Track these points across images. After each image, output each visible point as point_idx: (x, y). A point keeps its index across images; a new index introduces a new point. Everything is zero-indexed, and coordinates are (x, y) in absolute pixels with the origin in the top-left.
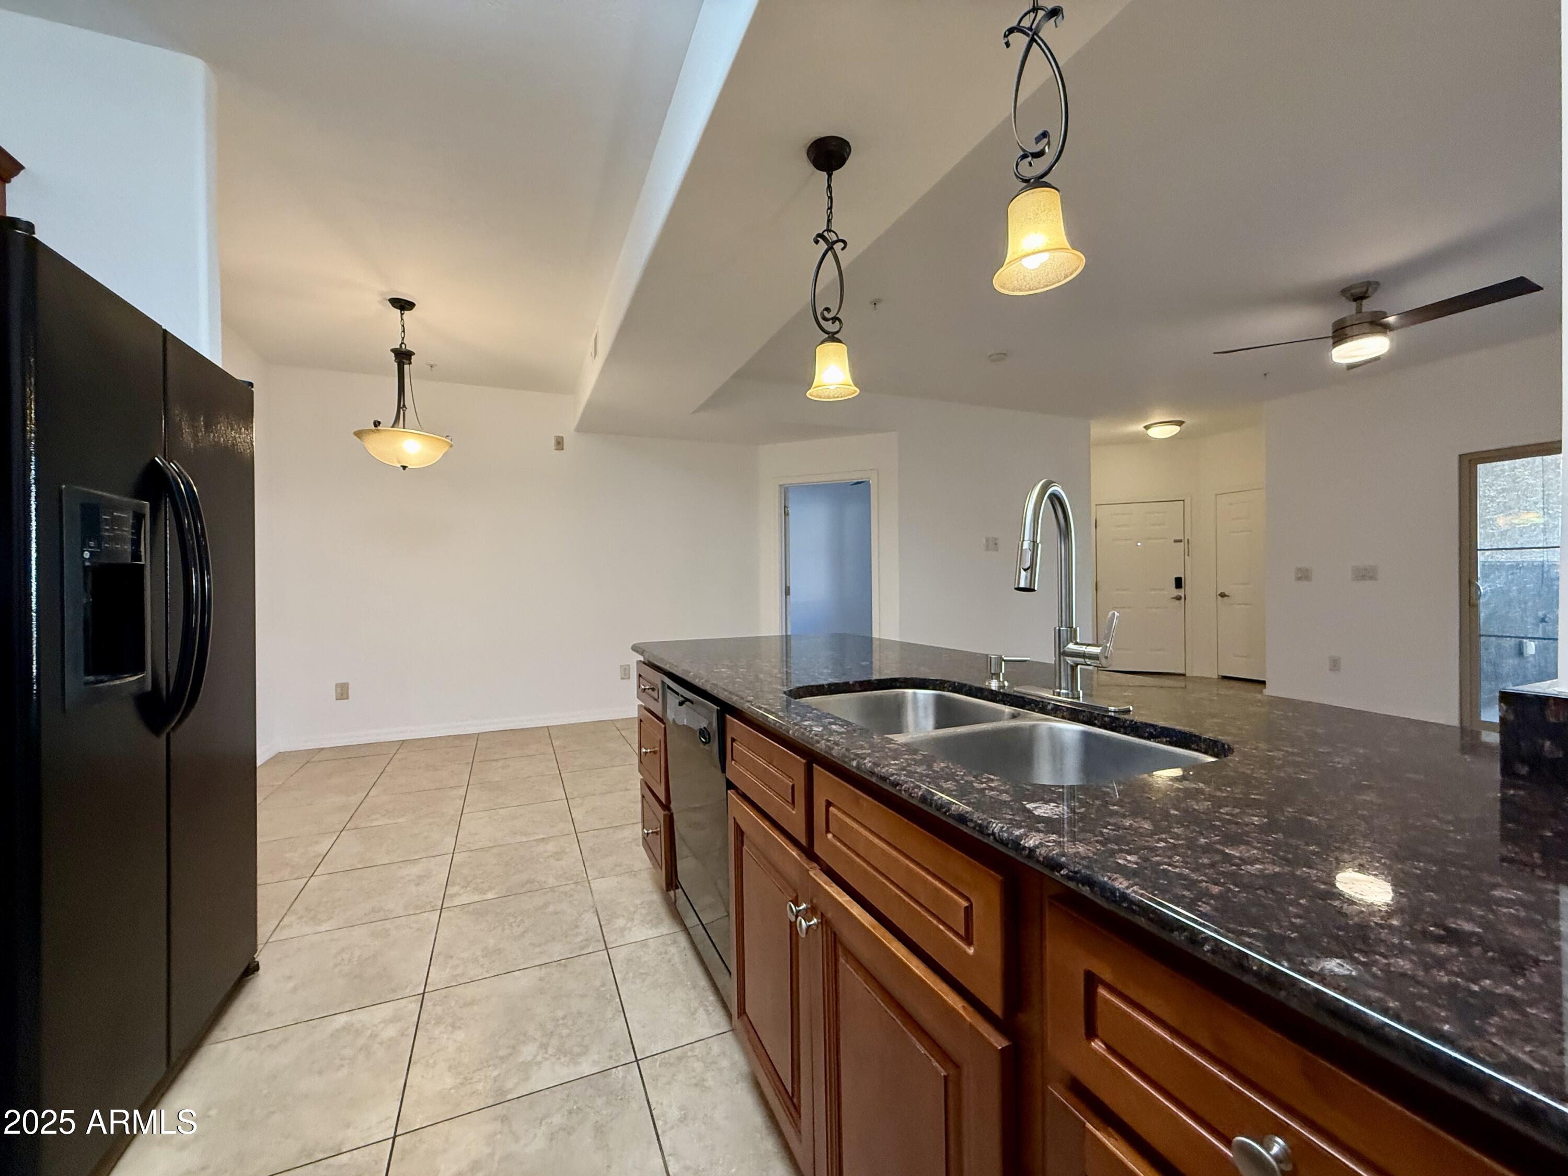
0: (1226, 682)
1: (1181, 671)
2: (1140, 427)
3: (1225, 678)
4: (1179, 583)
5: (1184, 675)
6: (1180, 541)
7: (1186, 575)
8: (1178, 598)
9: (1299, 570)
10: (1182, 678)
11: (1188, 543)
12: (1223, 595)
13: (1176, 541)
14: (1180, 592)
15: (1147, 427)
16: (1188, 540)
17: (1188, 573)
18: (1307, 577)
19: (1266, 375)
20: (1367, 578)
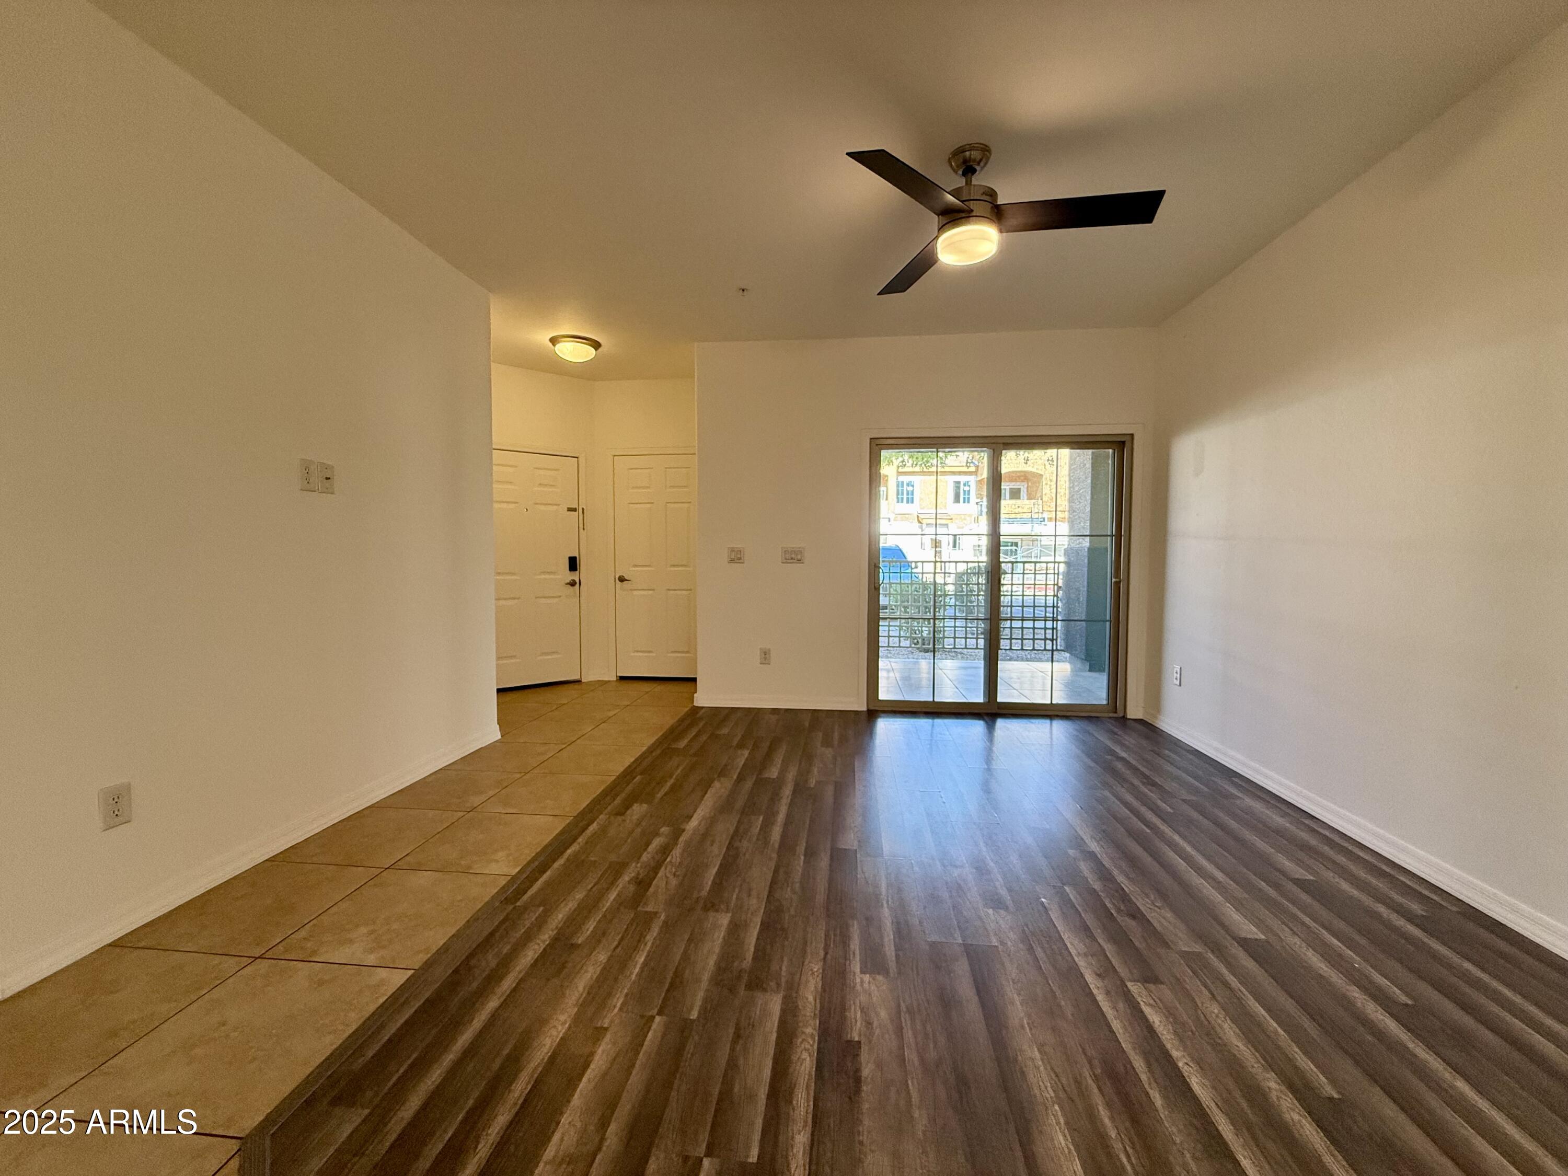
0: (624, 683)
1: (577, 677)
2: (542, 337)
3: (622, 678)
4: (573, 564)
5: (578, 682)
6: (574, 510)
7: (581, 554)
8: (573, 584)
9: (732, 550)
10: (576, 686)
11: (583, 513)
12: (622, 579)
13: (570, 510)
14: (575, 576)
15: (554, 341)
16: (583, 509)
17: (583, 552)
18: (740, 559)
19: (743, 290)
20: (795, 561)
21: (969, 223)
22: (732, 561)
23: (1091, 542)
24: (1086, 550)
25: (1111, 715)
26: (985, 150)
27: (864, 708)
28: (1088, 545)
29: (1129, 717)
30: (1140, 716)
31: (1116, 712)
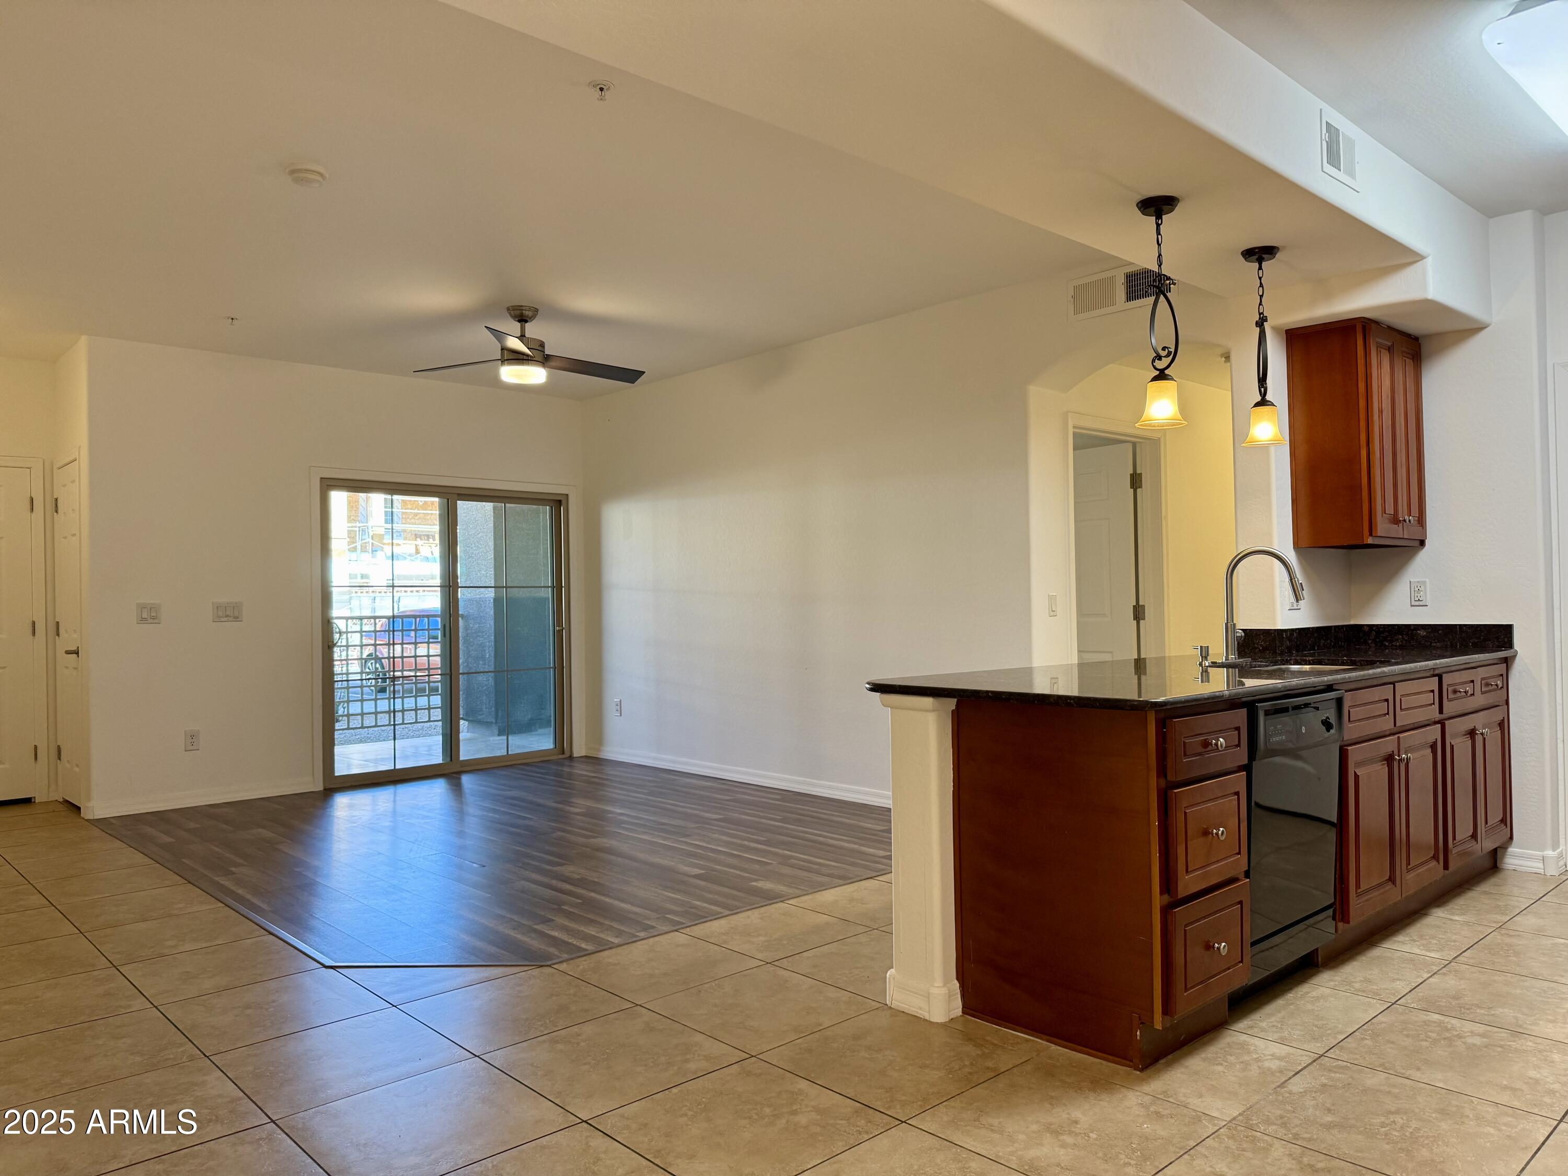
9: (142, 607)
18: (154, 618)
19: (232, 319)
20: (231, 619)
21: (528, 364)
22: (143, 620)
23: (495, 593)
24: (492, 601)
25: (561, 756)
26: (536, 310)
27: (321, 788)
28: (493, 595)
29: (575, 756)
30: (583, 754)
31: (563, 753)
